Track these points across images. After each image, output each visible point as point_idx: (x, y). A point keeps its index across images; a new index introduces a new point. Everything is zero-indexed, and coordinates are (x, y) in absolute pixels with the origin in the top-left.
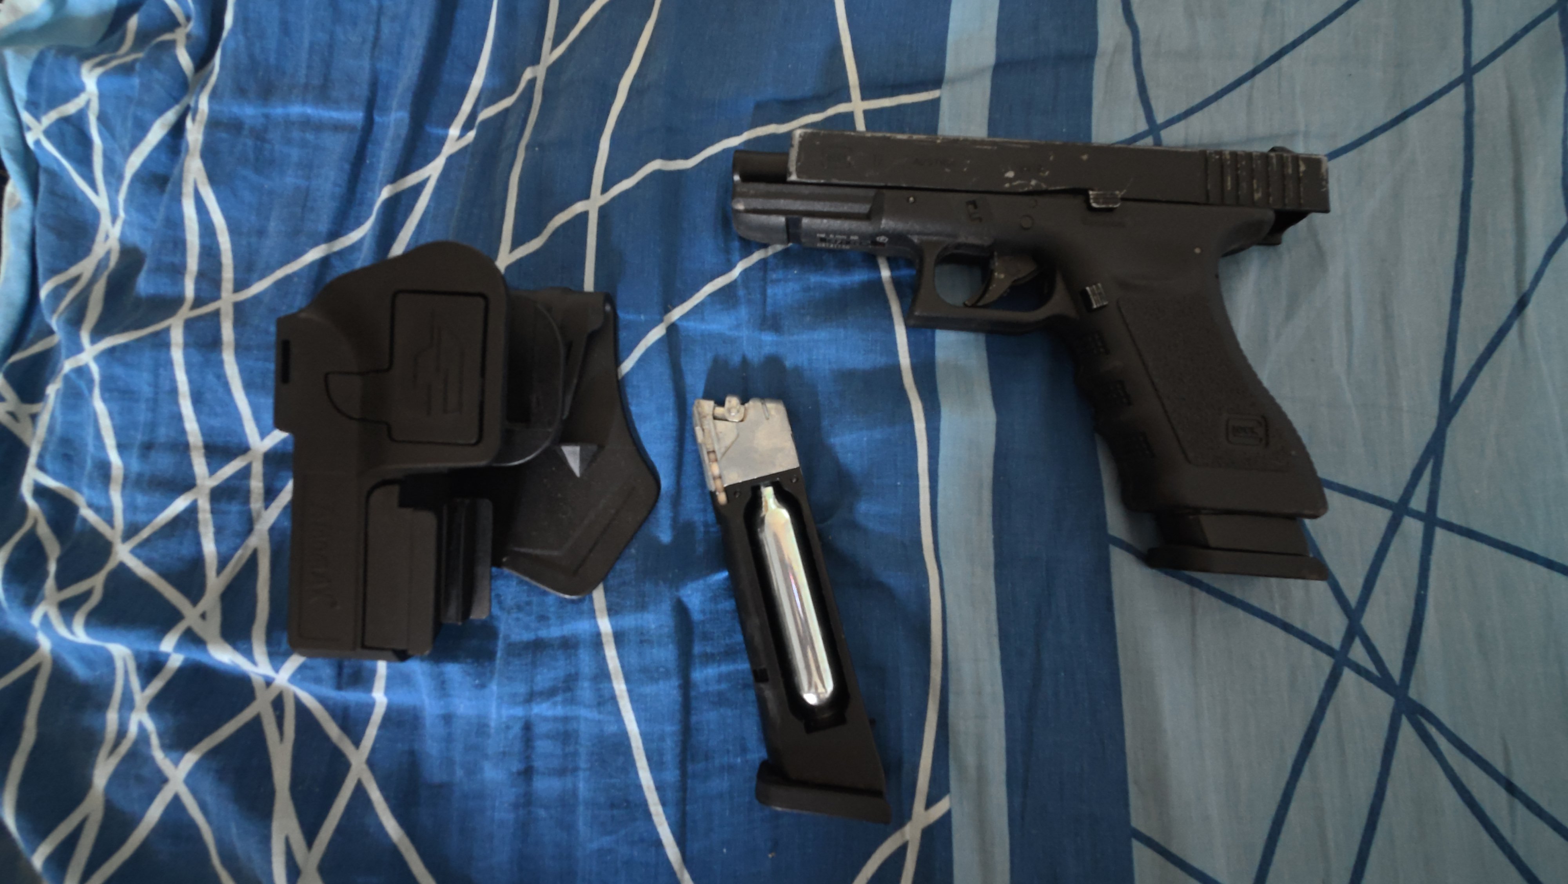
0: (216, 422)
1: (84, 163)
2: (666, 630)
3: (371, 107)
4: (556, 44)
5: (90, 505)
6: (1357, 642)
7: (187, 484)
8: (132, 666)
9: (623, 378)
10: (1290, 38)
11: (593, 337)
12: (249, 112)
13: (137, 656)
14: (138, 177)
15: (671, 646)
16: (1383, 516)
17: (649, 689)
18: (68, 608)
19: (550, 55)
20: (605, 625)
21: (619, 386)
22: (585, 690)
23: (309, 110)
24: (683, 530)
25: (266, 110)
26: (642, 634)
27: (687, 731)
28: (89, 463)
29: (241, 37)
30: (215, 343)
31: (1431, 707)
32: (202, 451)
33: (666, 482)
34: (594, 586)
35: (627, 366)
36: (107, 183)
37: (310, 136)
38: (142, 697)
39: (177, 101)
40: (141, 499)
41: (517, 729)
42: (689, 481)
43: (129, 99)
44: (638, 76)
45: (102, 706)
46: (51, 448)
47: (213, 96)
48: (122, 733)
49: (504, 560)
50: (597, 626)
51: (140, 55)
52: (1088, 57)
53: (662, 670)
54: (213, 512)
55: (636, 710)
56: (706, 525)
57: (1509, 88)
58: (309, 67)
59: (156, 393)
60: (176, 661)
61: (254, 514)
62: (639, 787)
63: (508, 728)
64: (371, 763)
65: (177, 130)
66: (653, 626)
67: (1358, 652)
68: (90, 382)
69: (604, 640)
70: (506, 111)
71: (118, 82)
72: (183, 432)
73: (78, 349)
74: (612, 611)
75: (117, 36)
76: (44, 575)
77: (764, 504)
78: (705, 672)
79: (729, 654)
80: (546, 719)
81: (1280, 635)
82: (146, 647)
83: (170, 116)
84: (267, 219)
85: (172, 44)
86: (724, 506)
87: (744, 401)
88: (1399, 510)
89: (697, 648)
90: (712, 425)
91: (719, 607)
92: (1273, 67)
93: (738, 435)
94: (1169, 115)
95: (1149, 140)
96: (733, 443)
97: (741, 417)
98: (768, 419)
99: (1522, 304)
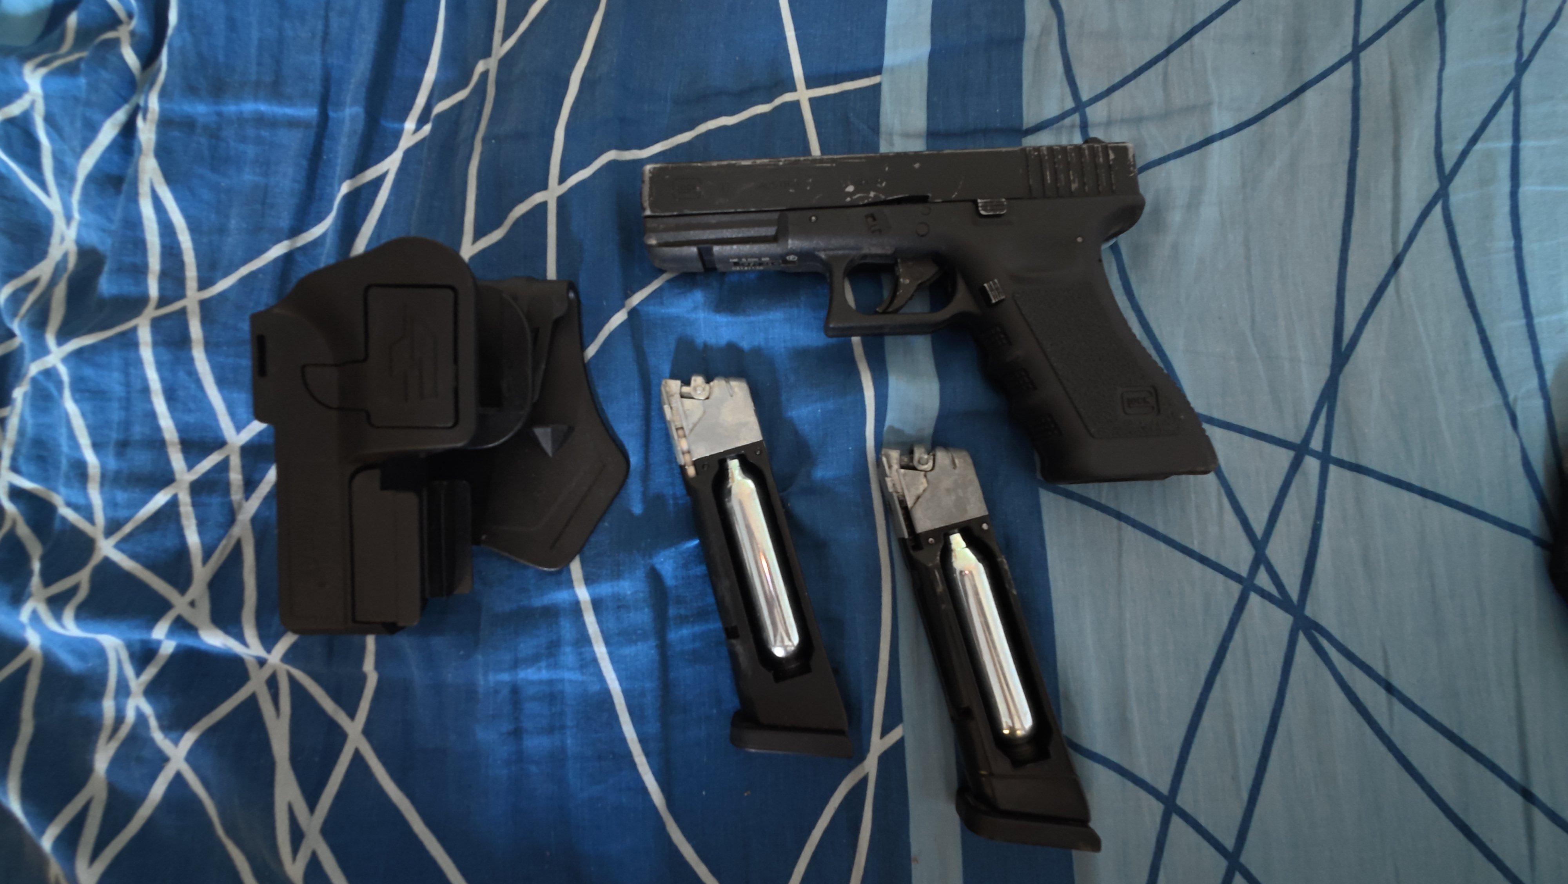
0: (190, 419)
1: (33, 165)
2: (641, 595)
3: (325, 102)
4: (506, 36)
5: (69, 504)
6: (1262, 568)
7: (167, 479)
8: (125, 656)
9: (590, 361)
11: (557, 323)
12: (200, 109)
13: (129, 646)
14: (91, 178)
15: (646, 610)
16: (1285, 457)
17: (628, 651)
18: (56, 604)
19: (501, 48)
20: (583, 593)
21: (586, 367)
22: (568, 655)
23: (263, 107)
24: (654, 502)
25: (217, 108)
26: (619, 600)
27: (666, 686)
28: (64, 464)
29: (186, 34)
30: (183, 341)
31: (1324, 622)
32: (179, 447)
33: (635, 460)
34: (572, 559)
35: (591, 351)
36: (59, 185)
37: (265, 133)
38: (137, 683)
39: (126, 100)
40: (121, 496)
41: (505, 692)
42: (657, 458)
43: (76, 99)
44: (589, 68)
45: (98, 695)
46: (24, 450)
47: (163, 95)
48: (119, 719)
49: (484, 537)
50: (575, 595)
51: (84, 54)
52: (1017, 40)
53: (639, 632)
54: (194, 505)
55: (617, 670)
56: (675, 497)
57: (1391, 64)
58: (259, 64)
59: (128, 392)
60: (168, 647)
61: (235, 506)
62: (623, 740)
63: (496, 692)
64: (367, 732)
65: (129, 130)
66: (629, 593)
67: (1263, 579)
68: (59, 384)
69: (583, 606)
70: (461, 103)
71: (62, 83)
72: (158, 429)
73: (44, 351)
74: (589, 580)
75: (55, 34)
76: (30, 573)
77: (730, 475)
78: (680, 632)
79: (701, 615)
80: (532, 683)
81: (1197, 567)
82: (137, 635)
83: (121, 116)
84: (227, 217)
85: (116, 42)
86: (693, 479)
87: (708, 380)
88: (1301, 450)
89: (672, 611)
90: (679, 403)
91: (691, 573)
92: (1186, 46)
93: (705, 412)
94: (1092, 95)
95: (1076, 117)
96: (700, 419)
97: (706, 396)
98: (732, 396)
99: (1397, 264)
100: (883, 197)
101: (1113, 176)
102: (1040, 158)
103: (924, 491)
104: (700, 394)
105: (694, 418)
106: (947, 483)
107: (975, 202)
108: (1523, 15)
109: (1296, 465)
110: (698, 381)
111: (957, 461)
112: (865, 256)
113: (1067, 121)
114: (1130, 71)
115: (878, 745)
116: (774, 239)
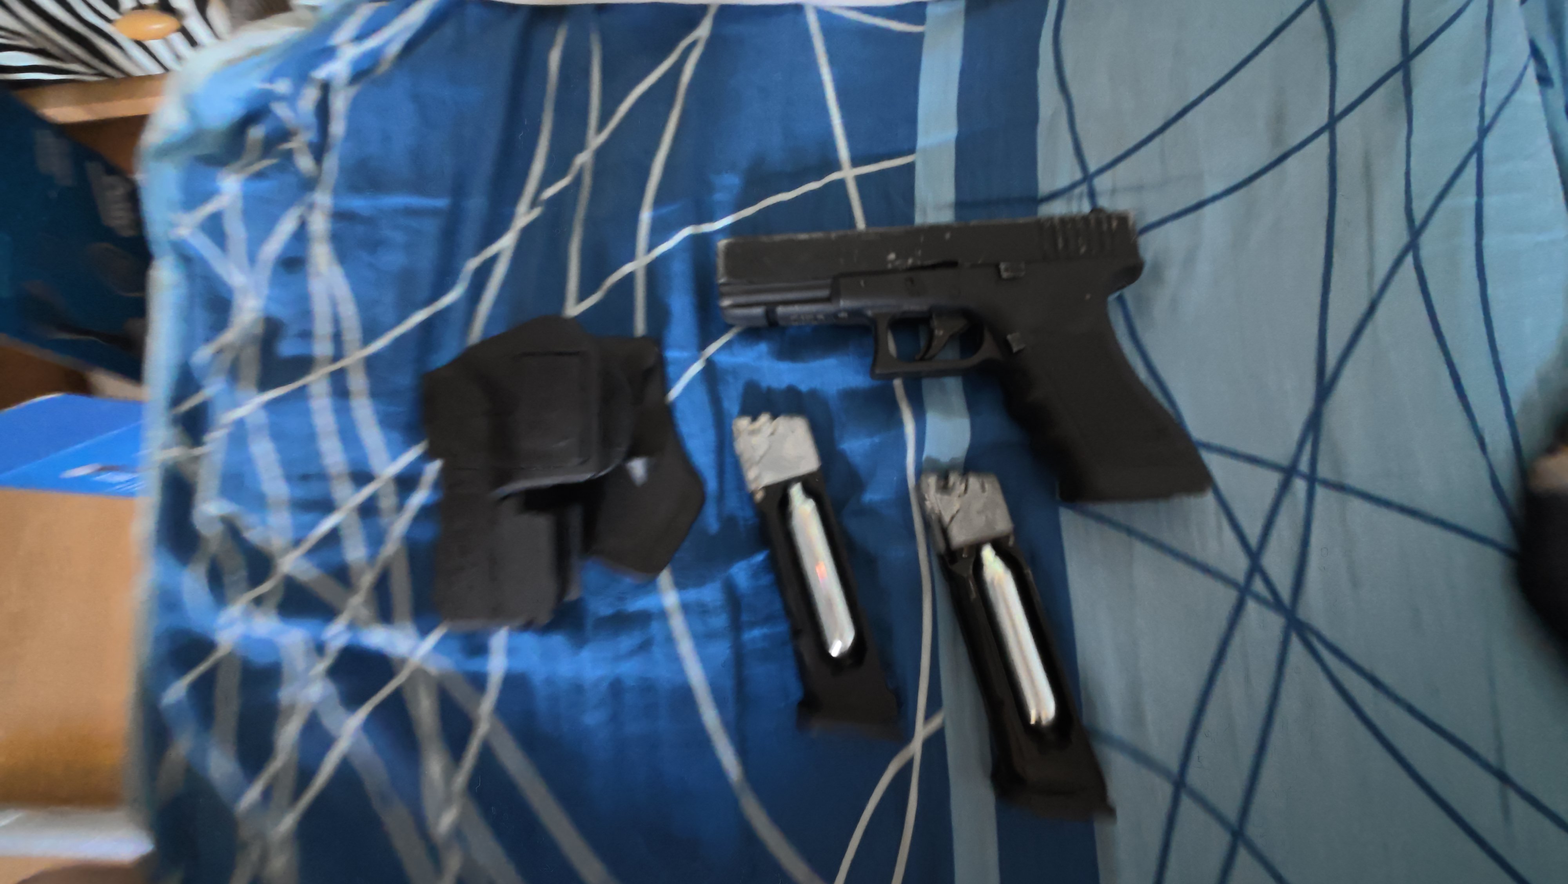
2: (719, 602)
3: (457, 194)
4: (599, 132)
6: (1257, 578)
7: (327, 506)
9: (671, 404)
10: (1192, 97)
11: (646, 375)
12: (361, 204)
14: (277, 261)
15: (724, 615)
16: (1276, 479)
17: (711, 647)
19: (594, 142)
20: (671, 600)
21: (669, 411)
22: (657, 653)
23: (407, 202)
24: (729, 522)
25: (374, 202)
26: (703, 605)
31: (1314, 625)
33: (711, 487)
34: (662, 569)
35: (674, 394)
37: (411, 221)
41: (608, 685)
42: (730, 484)
43: (263, 199)
44: (666, 156)
47: (331, 193)
50: (665, 601)
51: (270, 162)
52: (1032, 122)
53: (718, 633)
55: (702, 664)
56: (745, 519)
57: (1364, 132)
61: (387, 526)
62: (706, 725)
66: (709, 599)
67: (1258, 585)
69: (672, 611)
70: (563, 190)
74: (676, 588)
75: (240, 146)
77: (793, 498)
78: (752, 633)
79: (769, 619)
80: (630, 675)
81: (1200, 577)
83: (297, 214)
85: (293, 151)
86: (761, 502)
87: (773, 417)
88: (1289, 472)
89: (745, 616)
90: (748, 438)
91: (762, 582)
92: (1180, 122)
93: (770, 447)
94: (1098, 167)
95: (1084, 188)
96: (766, 452)
97: (771, 432)
98: (793, 432)
99: (1372, 308)
100: (919, 263)
101: (1116, 241)
102: (1053, 227)
103: (958, 512)
104: (767, 430)
105: (761, 452)
106: (977, 505)
107: (997, 267)
108: (1484, 85)
109: (1285, 487)
110: (764, 418)
111: (987, 486)
112: (904, 313)
113: (1077, 191)
114: (1131, 145)
115: (922, 731)
116: (827, 300)
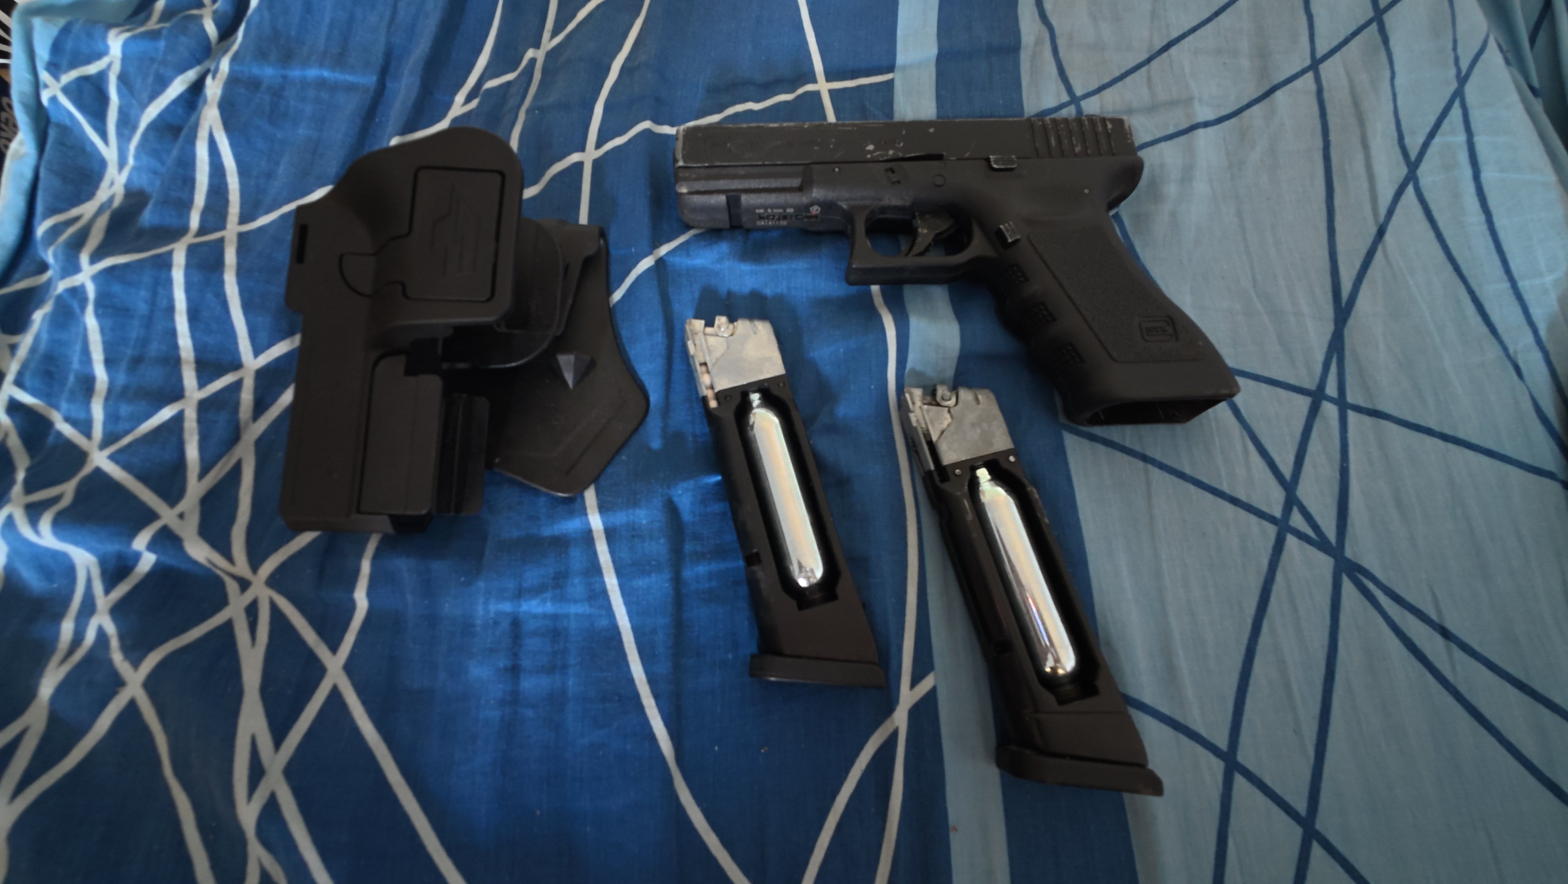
0: (210, 340)
1: (98, 118)
2: (658, 525)
3: (385, 72)
4: (554, 34)
5: (67, 419)
6: (1295, 510)
8: (96, 573)
9: (615, 306)
10: (1175, 34)
11: (589, 263)
12: (268, 72)
13: (103, 563)
14: (153, 126)
15: (662, 541)
16: (1303, 403)
17: (641, 583)
18: (34, 512)
19: (549, 43)
20: (596, 521)
21: (611, 312)
22: (576, 586)
23: (326, 74)
24: (673, 439)
25: (283, 72)
26: (634, 529)
27: (679, 626)
28: (72, 378)
29: (266, 14)
30: (218, 264)
31: (1366, 564)
32: (193, 366)
33: (655, 397)
34: (586, 487)
35: (617, 296)
36: (120, 134)
37: (324, 95)
38: (103, 602)
39: (199, 62)
40: (125, 410)
41: (505, 624)
42: (677, 398)
43: (152, 60)
44: (628, 59)
45: (58, 617)
46: (32, 365)
47: (233, 60)
48: (78, 638)
49: (497, 460)
50: (588, 523)
51: (167, 25)
52: (1013, 48)
53: (653, 563)
54: (200, 421)
55: (627, 604)
56: (694, 435)
57: (1348, 74)
58: (328, 38)
59: (152, 312)
60: (148, 561)
61: (242, 424)
62: (631, 680)
63: (496, 623)
64: (349, 668)
65: (197, 89)
66: (644, 522)
67: (1297, 520)
68: (84, 301)
69: (595, 535)
70: (509, 84)
71: (144, 46)
72: (176, 347)
73: (76, 269)
74: (603, 508)
75: (142, 15)
76: (13, 482)
77: (752, 409)
78: (696, 569)
79: (719, 553)
80: (535, 616)
81: (1229, 508)
82: (115, 547)
83: (191, 75)
84: (278, 164)
85: (200, 17)
86: (714, 409)
87: (732, 320)
88: (1317, 396)
89: (688, 547)
90: (703, 340)
91: (709, 510)
92: (1165, 55)
93: (728, 347)
94: (1085, 91)
95: (1073, 105)
96: (723, 355)
97: (731, 332)
99: (1381, 233)
100: (901, 155)
101: (1112, 142)
102: (1044, 127)
103: (948, 425)
104: (723, 331)
105: (718, 354)
106: (971, 417)
107: (988, 160)
108: (1455, 42)
109: (1314, 411)
110: (721, 320)
111: (980, 397)
112: (884, 209)
113: (1065, 111)
114: (1117, 74)
115: (908, 697)
116: (800, 189)
